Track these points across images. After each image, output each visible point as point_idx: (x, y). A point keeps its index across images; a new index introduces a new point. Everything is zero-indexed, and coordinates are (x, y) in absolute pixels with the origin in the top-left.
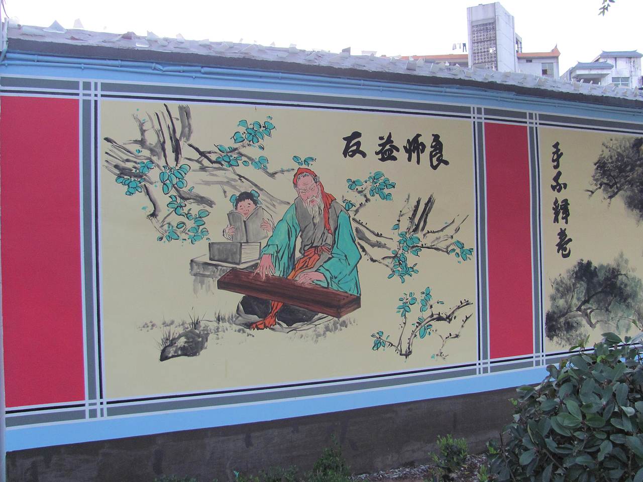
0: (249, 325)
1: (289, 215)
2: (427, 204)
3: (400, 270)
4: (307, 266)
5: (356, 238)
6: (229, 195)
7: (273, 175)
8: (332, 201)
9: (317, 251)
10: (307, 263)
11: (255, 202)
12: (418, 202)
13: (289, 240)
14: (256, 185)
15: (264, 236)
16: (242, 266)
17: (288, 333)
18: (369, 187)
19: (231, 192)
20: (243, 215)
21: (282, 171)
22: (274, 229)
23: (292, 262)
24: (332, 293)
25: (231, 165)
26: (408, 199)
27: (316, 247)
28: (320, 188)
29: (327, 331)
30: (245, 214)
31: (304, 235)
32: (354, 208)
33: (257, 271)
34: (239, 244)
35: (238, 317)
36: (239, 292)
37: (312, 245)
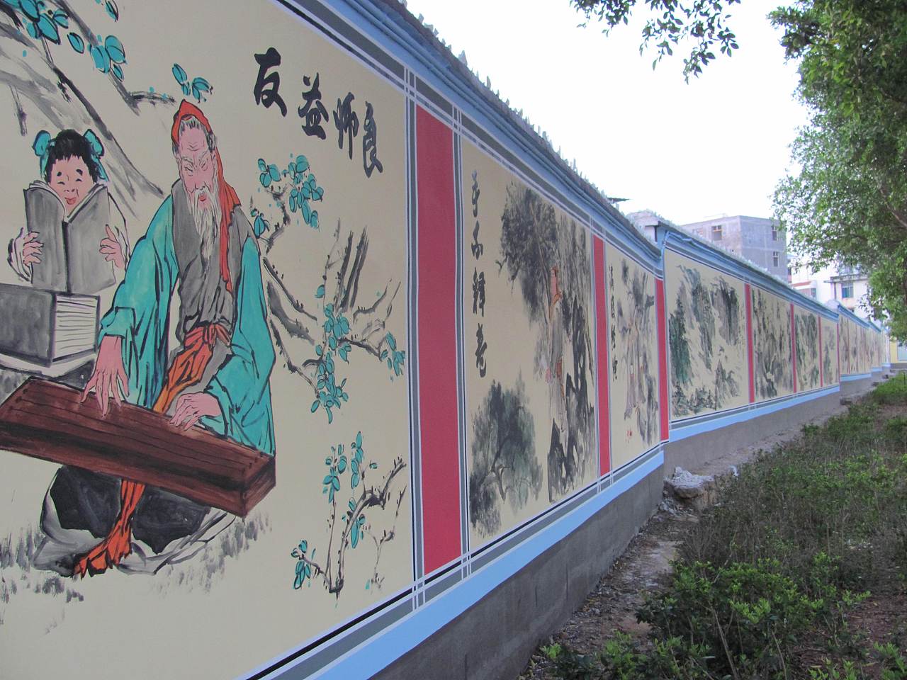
0: (72, 565)
1: (159, 227)
2: (359, 248)
3: (327, 393)
4: (189, 378)
5: (269, 311)
6: (33, 127)
7: (133, 100)
8: (235, 206)
9: (208, 338)
10: (190, 366)
11: (94, 171)
12: (350, 239)
13: (158, 299)
14: (97, 119)
15: (107, 279)
16: (55, 370)
17: (155, 572)
18: (289, 189)
19: (37, 121)
20: (64, 202)
21: (153, 98)
22: (129, 259)
23: (163, 363)
24: (232, 449)
25: (40, 34)
26: (338, 231)
27: (206, 324)
28: (216, 167)
29: (226, 554)
30: (69, 201)
31: (184, 292)
32: (267, 235)
33: (90, 387)
34: (49, 297)
35: (44, 542)
36: (48, 455)
37: (199, 319)
